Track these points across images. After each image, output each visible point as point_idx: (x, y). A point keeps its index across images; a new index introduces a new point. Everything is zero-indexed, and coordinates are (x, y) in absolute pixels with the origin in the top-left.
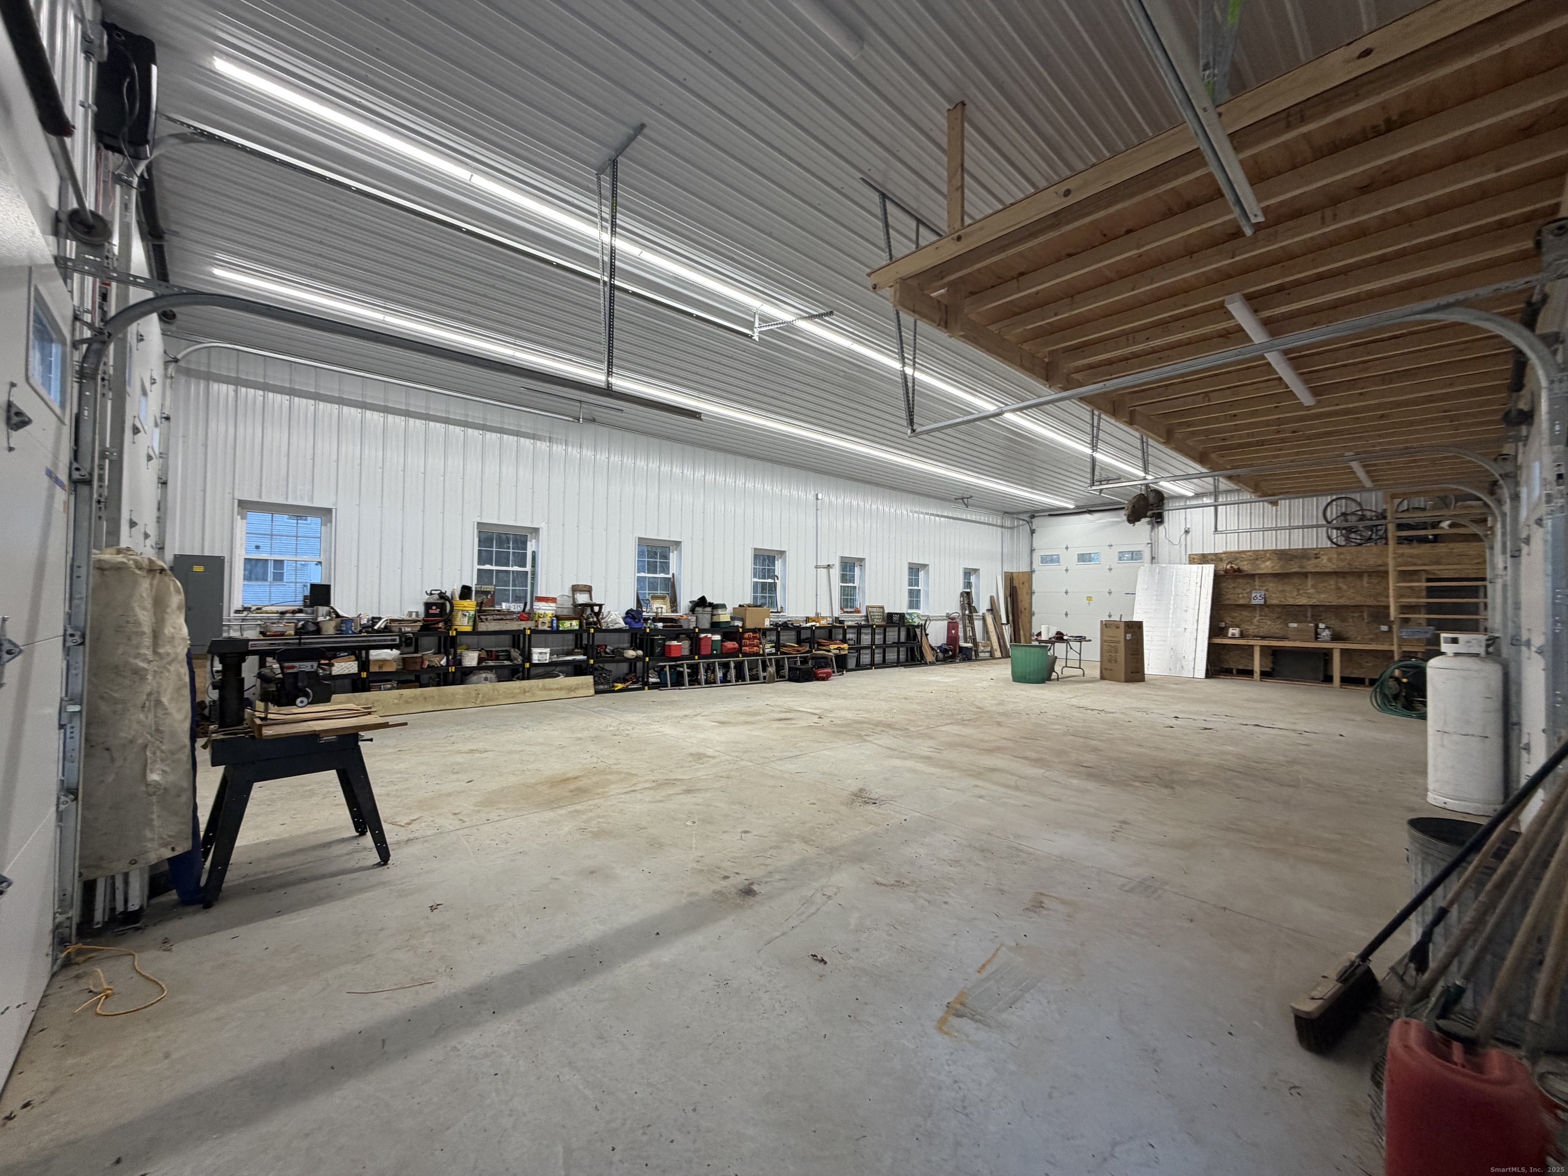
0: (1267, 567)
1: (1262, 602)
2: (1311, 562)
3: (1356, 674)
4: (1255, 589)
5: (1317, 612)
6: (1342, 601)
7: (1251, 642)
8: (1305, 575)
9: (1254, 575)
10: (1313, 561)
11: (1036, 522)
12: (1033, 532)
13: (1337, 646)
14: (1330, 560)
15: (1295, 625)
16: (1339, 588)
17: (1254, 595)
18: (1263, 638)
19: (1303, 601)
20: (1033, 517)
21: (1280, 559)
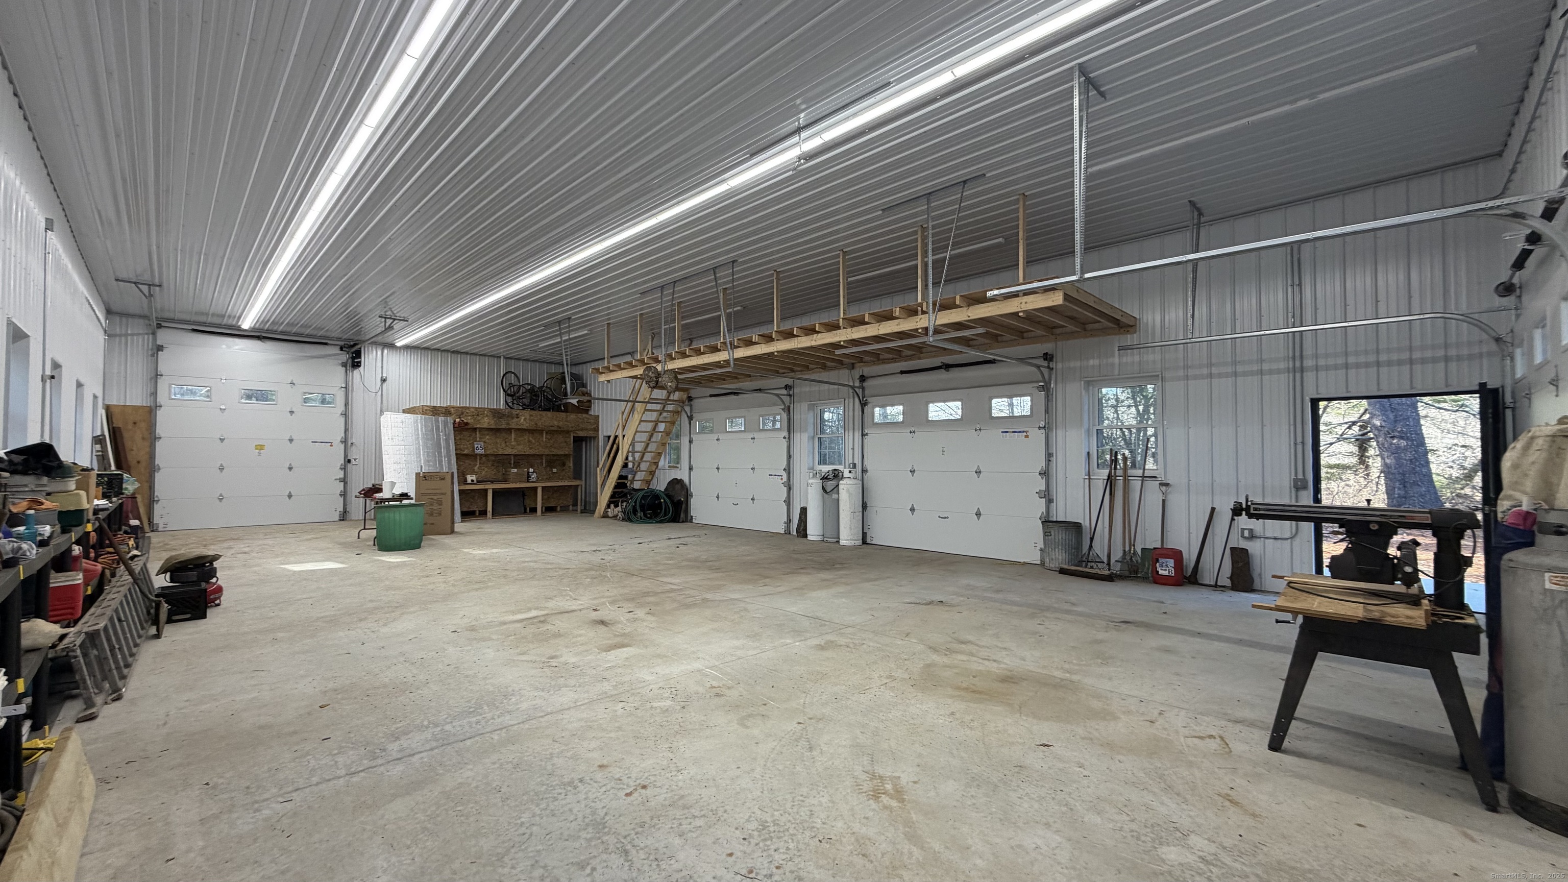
0: (486, 422)
1: (482, 452)
2: (514, 421)
3: (552, 505)
4: (476, 441)
5: (520, 460)
6: (532, 452)
7: (487, 487)
8: (509, 430)
9: (476, 429)
10: (515, 420)
11: (163, 336)
12: (160, 348)
13: (540, 485)
14: (525, 419)
15: (515, 470)
16: (530, 441)
17: (476, 446)
18: (492, 482)
19: (508, 451)
20: (159, 326)
21: (494, 416)
